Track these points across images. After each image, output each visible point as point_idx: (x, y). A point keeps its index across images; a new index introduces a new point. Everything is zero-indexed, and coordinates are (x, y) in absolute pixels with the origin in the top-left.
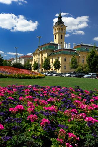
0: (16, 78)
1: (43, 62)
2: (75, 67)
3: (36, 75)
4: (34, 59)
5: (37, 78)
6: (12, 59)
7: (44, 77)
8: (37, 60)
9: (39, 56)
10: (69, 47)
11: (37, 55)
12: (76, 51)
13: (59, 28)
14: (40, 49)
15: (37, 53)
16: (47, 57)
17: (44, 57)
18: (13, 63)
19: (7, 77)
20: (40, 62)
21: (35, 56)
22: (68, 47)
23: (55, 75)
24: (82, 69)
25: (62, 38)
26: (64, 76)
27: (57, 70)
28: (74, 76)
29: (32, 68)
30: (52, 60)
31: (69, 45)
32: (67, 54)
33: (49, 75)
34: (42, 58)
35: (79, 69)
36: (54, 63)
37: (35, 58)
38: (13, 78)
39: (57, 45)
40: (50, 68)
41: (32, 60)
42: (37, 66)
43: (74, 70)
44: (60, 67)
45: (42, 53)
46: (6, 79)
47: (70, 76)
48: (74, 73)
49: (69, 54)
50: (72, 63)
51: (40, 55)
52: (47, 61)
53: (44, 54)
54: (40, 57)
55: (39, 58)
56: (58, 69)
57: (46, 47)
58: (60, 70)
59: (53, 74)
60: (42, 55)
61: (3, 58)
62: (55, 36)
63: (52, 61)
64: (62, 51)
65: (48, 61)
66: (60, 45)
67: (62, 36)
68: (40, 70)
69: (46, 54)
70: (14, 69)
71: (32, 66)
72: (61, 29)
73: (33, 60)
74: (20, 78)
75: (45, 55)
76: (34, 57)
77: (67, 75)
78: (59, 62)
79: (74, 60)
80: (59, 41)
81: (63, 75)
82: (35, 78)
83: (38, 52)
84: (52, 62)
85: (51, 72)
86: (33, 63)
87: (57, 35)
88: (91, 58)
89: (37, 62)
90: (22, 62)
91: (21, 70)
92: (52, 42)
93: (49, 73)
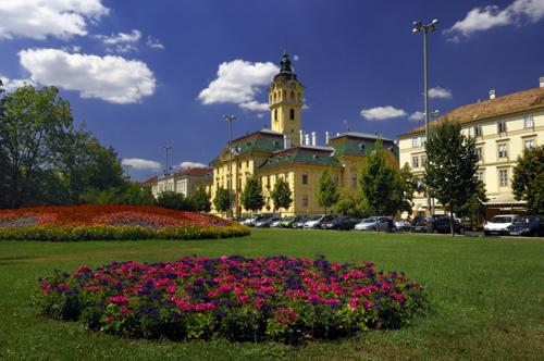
0: (175, 238)
1: (243, 188)
2: (330, 201)
3: (225, 229)
4: (218, 179)
5: (230, 236)
6: (154, 180)
7: (247, 234)
8: (225, 181)
9: (230, 169)
10: (314, 143)
11: (226, 168)
12: (332, 155)
13: (285, 92)
14: (233, 150)
15: (226, 162)
16: (255, 171)
17: (247, 173)
18: (156, 192)
19: (153, 237)
20: (234, 188)
21: (221, 170)
22: (311, 143)
23: (276, 224)
24: (352, 206)
25: (292, 117)
26: (301, 227)
27: (283, 209)
28: (331, 225)
29: (213, 206)
30: (269, 180)
31: (314, 138)
32: (308, 163)
33: (259, 224)
34: (238, 175)
35: (344, 205)
36: (272, 189)
37: (220, 176)
38: (169, 238)
39: (280, 136)
40: (263, 204)
41: (210, 182)
42: (225, 201)
43: (329, 209)
44: (291, 201)
45: (238, 160)
46: (152, 241)
47: (318, 227)
48: (329, 219)
49: (315, 164)
50: (323, 190)
51: (234, 166)
52: (254, 185)
53: (244, 165)
54: (234, 172)
55: (230, 177)
56: (287, 207)
57: (249, 144)
58: (291, 208)
59: (271, 223)
60: (239, 166)
61: (129, 178)
62: (273, 112)
63: (269, 183)
64: (294, 155)
65: (256, 184)
66: (288, 138)
67: (292, 111)
68: (234, 210)
69: (251, 163)
70: (169, 214)
71: (211, 200)
72: (289, 95)
73: (215, 180)
74: (186, 238)
75: (248, 168)
76: (215, 171)
77: (311, 224)
78: (287, 185)
79: (326, 181)
80: (285, 125)
81: (299, 225)
82: (224, 236)
83: (228, 158)
84: (268, 187)
85: (267, 216)
86: (214, 189)
87: (280, 110)
88: (372, 177)
89: (225, 188)
90: (183, 188)
91: (187, 214)
92: (265, 130)
93: (260, 218)
